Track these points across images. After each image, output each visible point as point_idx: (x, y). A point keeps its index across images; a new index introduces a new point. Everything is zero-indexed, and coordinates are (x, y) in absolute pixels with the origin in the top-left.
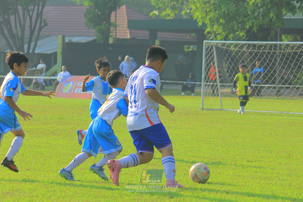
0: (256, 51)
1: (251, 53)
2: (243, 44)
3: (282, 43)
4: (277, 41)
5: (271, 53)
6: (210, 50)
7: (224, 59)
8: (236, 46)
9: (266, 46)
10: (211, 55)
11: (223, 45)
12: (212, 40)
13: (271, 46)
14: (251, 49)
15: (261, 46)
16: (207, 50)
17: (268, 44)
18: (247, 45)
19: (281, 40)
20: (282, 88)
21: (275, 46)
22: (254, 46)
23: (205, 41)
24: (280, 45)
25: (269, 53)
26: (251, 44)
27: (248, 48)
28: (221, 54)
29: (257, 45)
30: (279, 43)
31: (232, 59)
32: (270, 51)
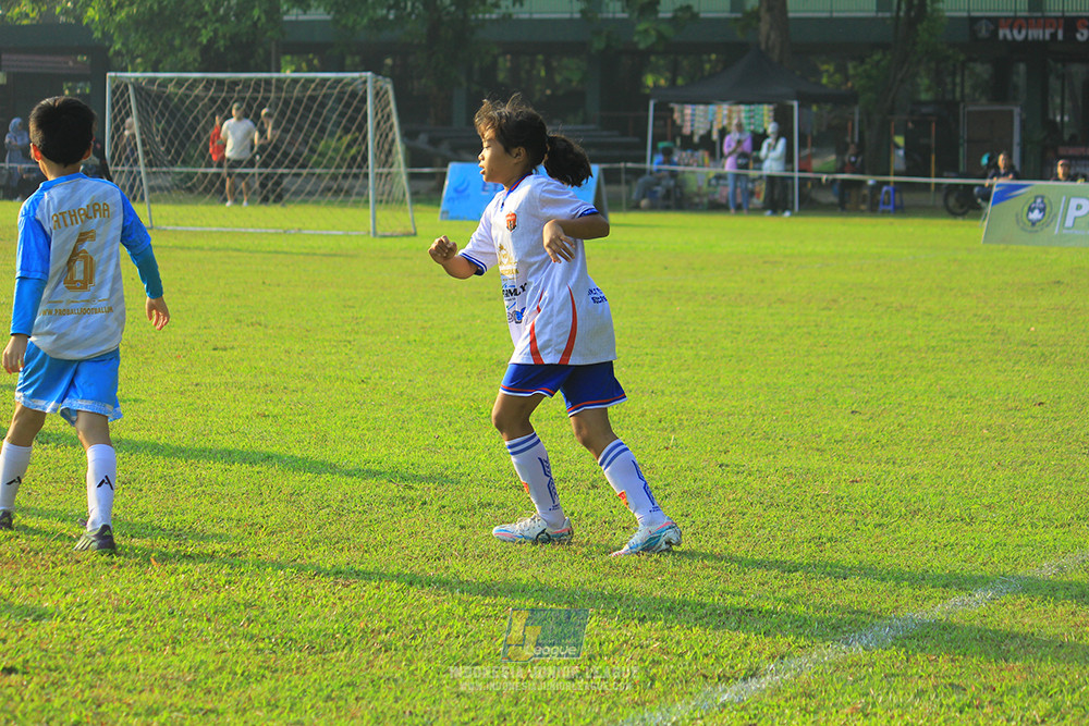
0: (224, 95)
1: (213, 100)
2: (196, 81)
3: (281, 75)
4: (269, 71)
5: (257, 98)
6: (122, 94)
7: (153, 113)
8: (180, 83)
9: (246, 83)
10: (124, 104)
11: (152, 81)
12: (125, 70)
13: (258, 82)
14: (213, 90)
15: (235, 83)
16: (114, 93)
17: (251, 79)
18: (204, 82)
19: (278, 71)
20: (287, 175)
21: (268, 82)
22: (220, 82)
23: (108, 74)
24: (278, 80)
25: (255, 99)
26: (213, 80)
27: (207, 88)
28: (147, 102)
29: (226, 82)
30: (275, 75)
31: (172, 115)
32: (256, 95)
